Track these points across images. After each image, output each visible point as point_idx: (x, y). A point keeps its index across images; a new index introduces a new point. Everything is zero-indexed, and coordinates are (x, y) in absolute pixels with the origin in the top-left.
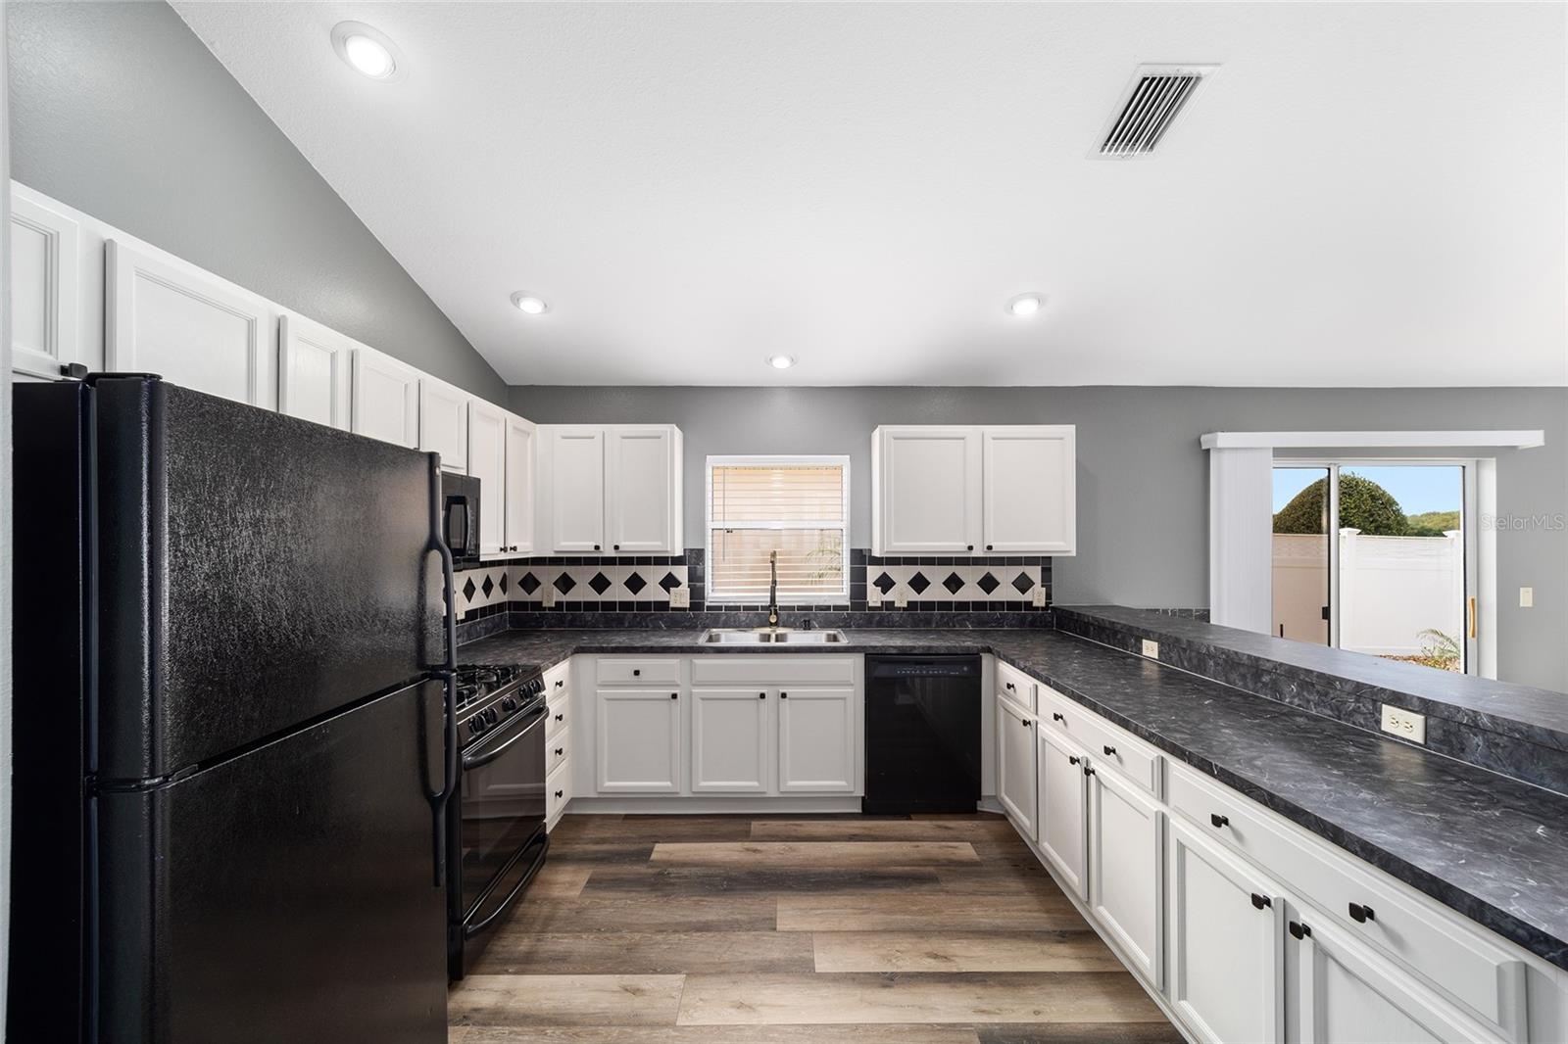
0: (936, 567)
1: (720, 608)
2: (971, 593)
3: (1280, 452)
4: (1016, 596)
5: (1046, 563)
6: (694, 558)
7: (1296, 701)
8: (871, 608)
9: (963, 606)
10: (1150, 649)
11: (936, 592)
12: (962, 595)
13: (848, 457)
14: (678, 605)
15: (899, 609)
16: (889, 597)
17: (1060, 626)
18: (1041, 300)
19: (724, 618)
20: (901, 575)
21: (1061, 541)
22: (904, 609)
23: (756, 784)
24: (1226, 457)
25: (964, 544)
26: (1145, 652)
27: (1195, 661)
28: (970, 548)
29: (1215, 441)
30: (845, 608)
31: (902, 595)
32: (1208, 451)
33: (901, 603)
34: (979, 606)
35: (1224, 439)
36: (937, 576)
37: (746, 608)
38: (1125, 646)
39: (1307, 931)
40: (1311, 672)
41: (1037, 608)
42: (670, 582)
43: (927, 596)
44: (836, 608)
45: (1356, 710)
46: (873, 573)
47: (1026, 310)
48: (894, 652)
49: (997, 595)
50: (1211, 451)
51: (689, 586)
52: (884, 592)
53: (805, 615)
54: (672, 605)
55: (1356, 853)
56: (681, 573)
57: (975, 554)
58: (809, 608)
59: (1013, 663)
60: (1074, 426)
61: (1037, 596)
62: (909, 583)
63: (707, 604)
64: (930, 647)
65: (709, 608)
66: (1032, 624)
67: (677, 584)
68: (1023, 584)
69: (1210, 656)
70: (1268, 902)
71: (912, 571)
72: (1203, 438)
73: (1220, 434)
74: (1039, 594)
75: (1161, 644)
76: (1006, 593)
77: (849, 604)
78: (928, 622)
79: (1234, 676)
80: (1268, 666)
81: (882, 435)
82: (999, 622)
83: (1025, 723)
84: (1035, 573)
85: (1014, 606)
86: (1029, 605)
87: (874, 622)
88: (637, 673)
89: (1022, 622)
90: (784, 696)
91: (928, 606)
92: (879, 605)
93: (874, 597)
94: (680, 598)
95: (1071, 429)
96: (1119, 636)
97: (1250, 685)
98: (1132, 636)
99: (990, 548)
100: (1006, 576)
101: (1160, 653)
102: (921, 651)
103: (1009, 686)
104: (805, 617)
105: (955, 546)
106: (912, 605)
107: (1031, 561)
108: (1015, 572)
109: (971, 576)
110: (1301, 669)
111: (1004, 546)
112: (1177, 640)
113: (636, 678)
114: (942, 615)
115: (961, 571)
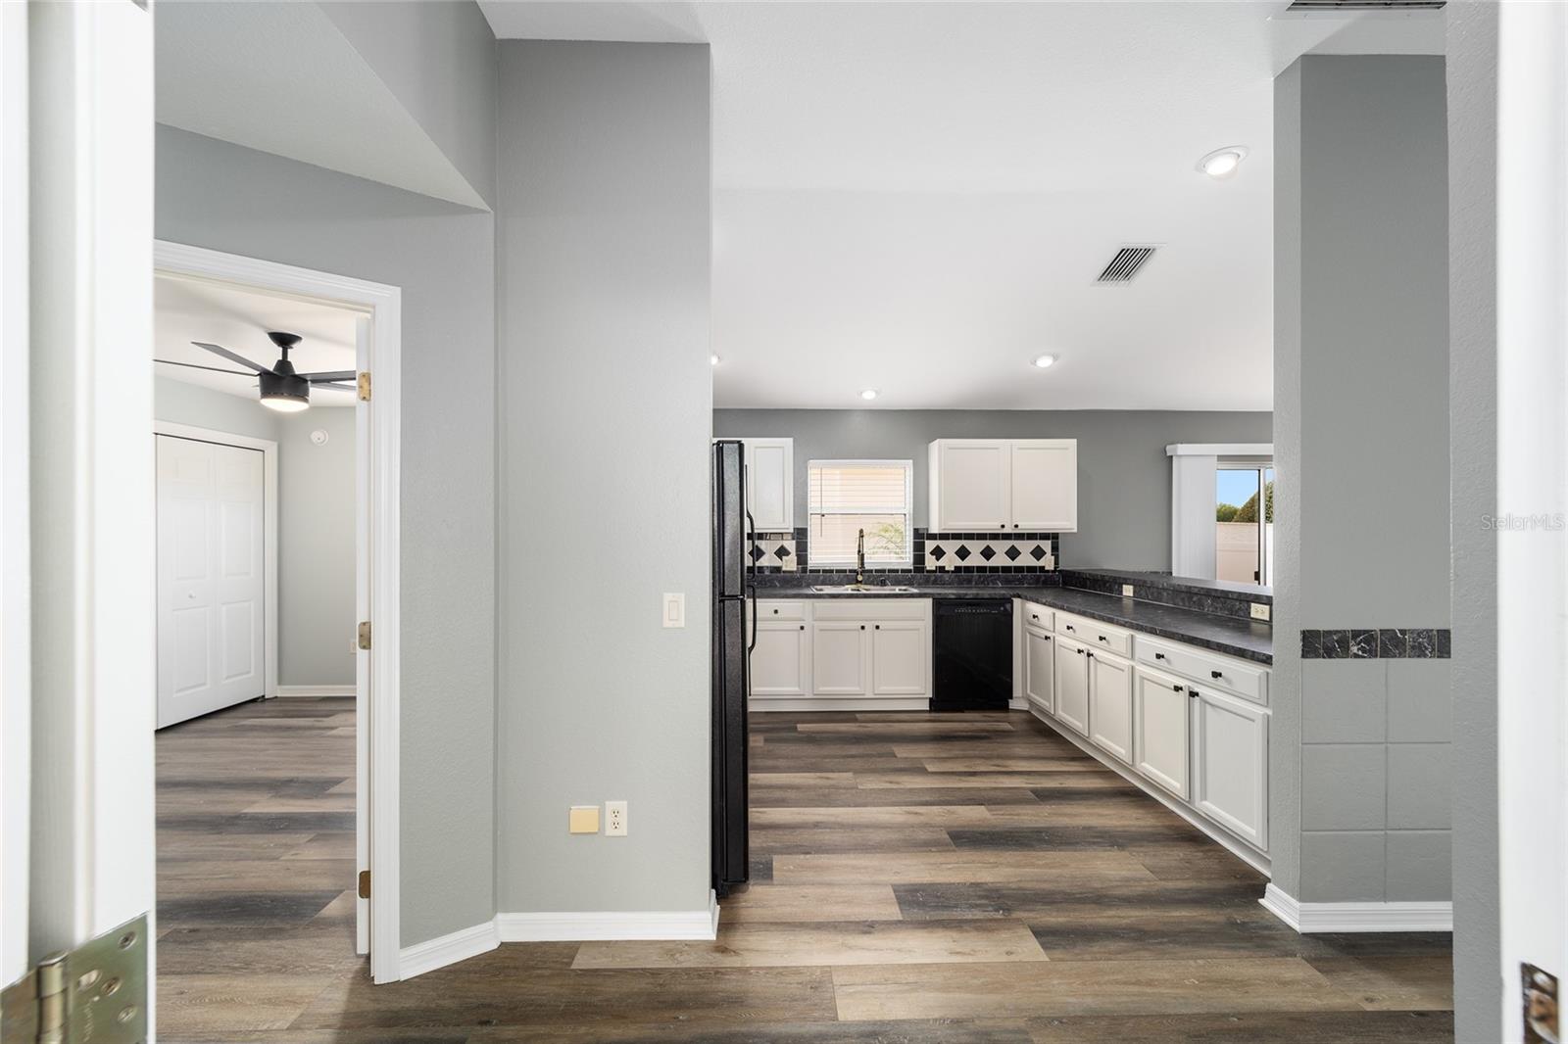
0: (976, 541)
1: (819, 571)
2: (1000, 560)
3: (1221, 458)
4: (1032, 562)
5: (1054, 537)
6: (801, 535)
7: (1211, 609)
8: (928, 571)
9: (994, 569)
10: (1128, 591)
11: (975, 560)
12: (994, 562)
13: (911, 461)
14: (788, 569)
15: (948, 572)
16: (940, 563)
17: (1065, 583)
18: (1055, 358)
19: (821, 578)
20: (950, 547)
21: (1065, 520)
22: (952, 572)
23: (858, 689)
24: (1184, 461)
25: (996, 523)
26: (1124, 593)
27: (1155, 594)
28: (1003, 526)
29: (1175, 450)
30: (909, 571)
31: (950, 561)
32: (1172, 457)
33: (950, 567)
34: (1006, 569)
35: (1182, 449)
36: (975, 547)
37: (837, 571)
38: (1111, 591)
39: (1197, 694)
41: (1048, 571)
42: (782, 552)
43: (968, 562)
44: (903, 571)
45: (1240, 609)
46: (930, 545)
47: (1045, 362)
48: (953, 597)
49: (1019, 562)
50: (1174, 458)
51: (797, 555)
52: (938, 559)
53: (881, 576)
54: (784, 569)
55: (1214, 649)
56: (791, 545)
57: (1006, 531)
58: (883, 571)
59: (1037, 602)
60: (1075, 440)
61: (1048, 562)
62: (956, 553)
63: (809, 568)
64: (978, 594)
65: (811, 571)
66: (1044, 582)
67: (787, 553)
68: (1038, 553)
69: (1164, 589)
70: (1181, 689)
71: (958, 544)
72: (1168, 448)
73: (1179, 445)
74: (1050, 560)
75: (1135, 586)
76: (1025, 560)
77: (912, 568)
78: (969, 581)
79: (1178, 600)
80: (1196, 590)
81: (940, 446)
82: (1021, 581)
83: (1047, 638)
84: (1047, 545)
85: (1031, 569)
86: (1042, 569)
87: (931, 582)
88: (776, 612)
89: (1037, 580)
90: (877, 627)
91: (968, 569)
92: (934, 568)
93: (931, 563)
94: (790, 564)
95: (1074, 441)
96: (1108, 585)
97: (1187, 604)
98: (1116, 583)
99: (1016, 526)
100: (1026, 547)
101: (1134, 592)
102: (971, 597)
103: (1034, 617)
104: (882, 577)
105: (991, 525)
106: (958, 569)
107: (1044, 536)
108: (1033, 544)
109: (1000, 547)
111: (1027, 525)
112: (1145, 582)
113: (776, 615)
114: (980, 577)
115: (993, 544)
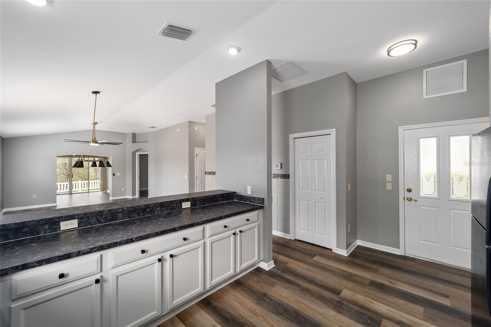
40: (167, 202)
97: (141, 215)
110: (164, 202)
